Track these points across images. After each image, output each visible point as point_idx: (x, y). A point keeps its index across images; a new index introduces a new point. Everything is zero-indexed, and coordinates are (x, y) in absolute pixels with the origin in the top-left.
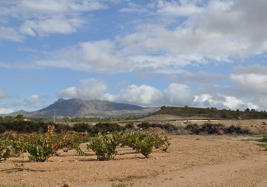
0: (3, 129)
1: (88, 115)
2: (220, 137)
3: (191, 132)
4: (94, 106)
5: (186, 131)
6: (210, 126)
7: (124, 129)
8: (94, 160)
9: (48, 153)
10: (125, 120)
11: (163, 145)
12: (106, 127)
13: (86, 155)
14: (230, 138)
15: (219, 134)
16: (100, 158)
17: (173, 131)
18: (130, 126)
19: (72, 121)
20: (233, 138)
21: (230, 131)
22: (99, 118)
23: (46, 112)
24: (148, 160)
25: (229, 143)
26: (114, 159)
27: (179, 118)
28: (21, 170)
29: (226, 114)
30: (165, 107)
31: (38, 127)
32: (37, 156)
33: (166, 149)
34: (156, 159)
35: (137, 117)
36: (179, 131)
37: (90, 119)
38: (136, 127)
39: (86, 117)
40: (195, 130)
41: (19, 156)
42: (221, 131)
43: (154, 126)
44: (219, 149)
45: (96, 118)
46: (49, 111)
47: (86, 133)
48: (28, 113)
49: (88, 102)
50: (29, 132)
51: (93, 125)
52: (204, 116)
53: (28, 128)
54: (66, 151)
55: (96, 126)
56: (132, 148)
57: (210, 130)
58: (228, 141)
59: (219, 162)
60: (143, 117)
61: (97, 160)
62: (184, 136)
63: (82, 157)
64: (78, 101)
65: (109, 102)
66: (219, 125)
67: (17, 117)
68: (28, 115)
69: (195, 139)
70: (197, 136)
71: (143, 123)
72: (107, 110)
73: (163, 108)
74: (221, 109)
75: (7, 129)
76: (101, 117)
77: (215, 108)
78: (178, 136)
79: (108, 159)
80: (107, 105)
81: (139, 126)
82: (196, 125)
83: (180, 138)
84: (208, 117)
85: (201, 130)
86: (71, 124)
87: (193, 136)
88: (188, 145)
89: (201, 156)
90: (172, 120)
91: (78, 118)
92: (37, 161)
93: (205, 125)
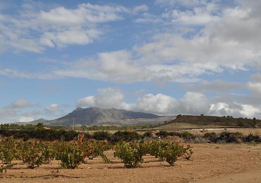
0: (27, 137)
1: (105, 123)
2: (239, 145)
3: (209, 141)
4: (111, 115)
5: (204, 139)
6: (228, 135)
7: (143, 138)
8: (121, 167)
9: (79, 160)
10: (142, 128)
11: (186, 154)
12: (125, 135)
13: (112, 162)
14: (249, 147)
15: (238, 143)
16: (127, 166)
17: (191, 139)
18: (148, 135)
19: (90, 129)
20: (253, 147)
21: (248, 139)
22: (116, 127)
23: (64, 120)
24: (174, 168)
25: (249, 151)
26: (140, 167)
27: (195, 126)
28: (57, 176)
29: (242, 122)
30: (180, 115)
31: (59, 135)
32: (68, 163)
33: (189, 157)
34: (181, 167)
35: (153, 126)
36: (197, 139)
37: (107, 127)
38: (154, 136)
39: (103, 126)
40: (213, 139)
41: (48, 163)
42: (239, 140)
43: (172, 134)
44: (241, 158)
45: (113, 126)
46: (68, 120)
47: (106, 141)
48: (48, 121)
49: (105, 111)
50: (51, 140)
51: (113, 133)
52: (221, 125)
53: (50, 136)
54: (92, 159)
55: (116, 134)
56: (155, 157)
57: (229, 139)
58: (248, 149)
59: (244, 170)
60: (160, 125)
61: (124, 168)
62: (202, 145)
63: (109, 165)
64: (95, 109)
65: (126, 111)
66: (237, 134)
67: (37, 125)
68: (48, 124)
69: (214, 147)
70: (216, 144)
71: (161, 132)
72: (124, 119)
73: (179, 116)
74: (238, 118)
75: (30, 137)
76: (118, 126)
77: (231, 117)
78: (196, 144)
79: (134, 167)
80: (123, 114)
81: (157, 134)
82: (213, 133)
83: (199, 147)
84: (224, 125)
85: (219, 138)
86: (91, 133)
87: (212, 145)
88: (209, 154)
89: (225, 165)
90: (188, 129)
91: (96, 127)
92: (68, 168)
93: (223, 133)
